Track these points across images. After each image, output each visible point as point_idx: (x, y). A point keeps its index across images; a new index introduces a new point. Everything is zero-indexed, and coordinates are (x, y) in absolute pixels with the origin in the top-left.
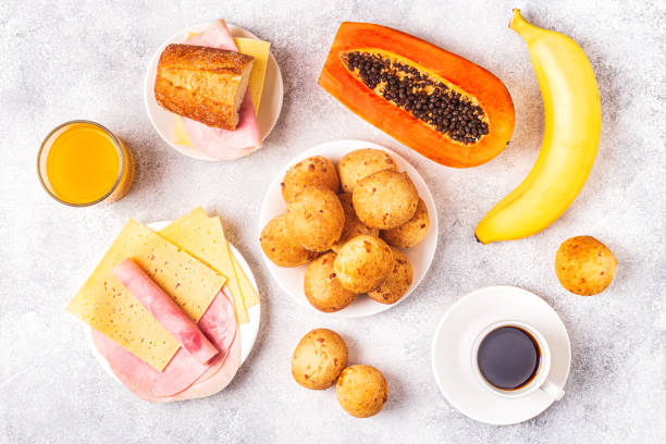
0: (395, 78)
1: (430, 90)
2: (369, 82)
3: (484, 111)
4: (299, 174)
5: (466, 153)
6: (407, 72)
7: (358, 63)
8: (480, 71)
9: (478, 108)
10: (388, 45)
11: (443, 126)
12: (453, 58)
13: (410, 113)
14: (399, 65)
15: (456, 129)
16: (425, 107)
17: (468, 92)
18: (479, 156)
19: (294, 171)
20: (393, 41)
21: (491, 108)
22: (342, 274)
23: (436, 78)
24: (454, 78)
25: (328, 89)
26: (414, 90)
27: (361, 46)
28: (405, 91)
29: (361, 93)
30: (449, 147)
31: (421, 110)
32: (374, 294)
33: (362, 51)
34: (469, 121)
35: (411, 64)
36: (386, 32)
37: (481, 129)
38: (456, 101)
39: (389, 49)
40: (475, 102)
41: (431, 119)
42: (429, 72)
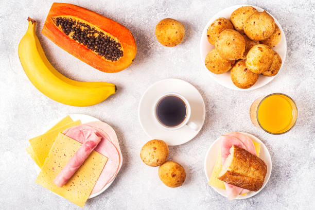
0: (80, 30)
1: (97, 35)
2: (66, 32)
3: (121, 45)
5: (113, 65)
6: (85, 27)
8: (119, 26)
9: (118, 44)
10: (75, 14)
11: (102, 53)
12: (106, 20)
13: (86, 47)
14: (81, 23)
15: (108, 54)
16: (93, 43)
17: (114, 36)
18: (118, 67)
20: (78, 12)
21: (124, 44)
23: (98, 29)
24: (107, 29)
26: (88, 35)
28: (84, 35)
29: (62, 37)
31: (91, 45)
33: (63, 17)
34: (114, 50)
35: (86, 23)
36: (75, 7)
37: (120, 54)
38: (108, 40)
39: (76, 16)
40: (117, 41)
41: (96, 49)
42: (95, 27)
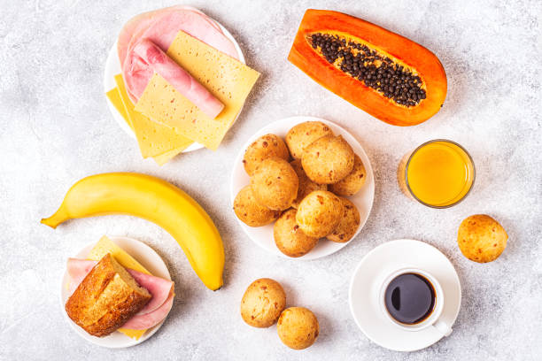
0: (350, 54)
1: (378, 64)
2: (329, 57)
3: (422, 80)
4: (256, 151)
5: (408, 114)
6: (359, 49)
7: (320, 42)
8: (418, 48)
9: (417, 78)
10: (345, 28)
11: (389, 93)
12: (397, 38)
13: (363, 82)
14: (353, 44)
15: (400, 95)
16: (374, 77)
17: (410, 65)
18: (419, 117)
19: (252, 149)
20: (349, 24)
21: (428, 78)
22: (305, 225)
23: (383, 53)
24: (398, 53)
25: (295, 63)
27: (321, 29)
28: (358, 64)
29: (323, 67)
30: (394, 109)
31: (371, 80)
32: (332, 237)
33: (323, 33)
34: (410, 88)
35: (363, 42)
36: (343, 18)
37: (420, 94)
38: (399, 73)
39: (345, 31)
40: (415, 73)
41: (380, 87)
42: (378, 49)
